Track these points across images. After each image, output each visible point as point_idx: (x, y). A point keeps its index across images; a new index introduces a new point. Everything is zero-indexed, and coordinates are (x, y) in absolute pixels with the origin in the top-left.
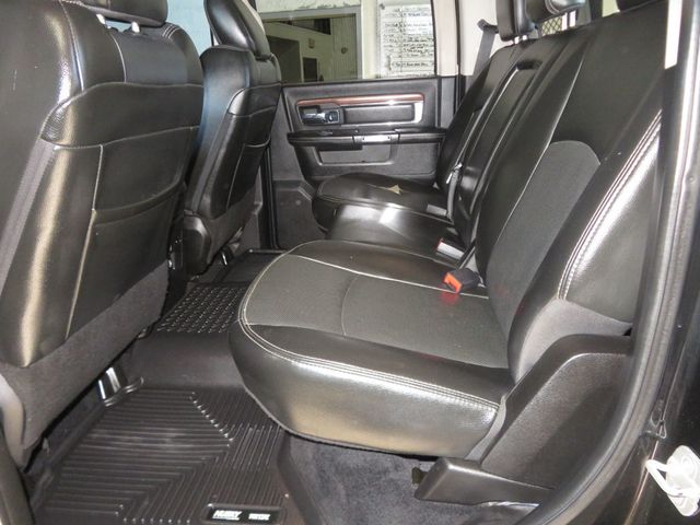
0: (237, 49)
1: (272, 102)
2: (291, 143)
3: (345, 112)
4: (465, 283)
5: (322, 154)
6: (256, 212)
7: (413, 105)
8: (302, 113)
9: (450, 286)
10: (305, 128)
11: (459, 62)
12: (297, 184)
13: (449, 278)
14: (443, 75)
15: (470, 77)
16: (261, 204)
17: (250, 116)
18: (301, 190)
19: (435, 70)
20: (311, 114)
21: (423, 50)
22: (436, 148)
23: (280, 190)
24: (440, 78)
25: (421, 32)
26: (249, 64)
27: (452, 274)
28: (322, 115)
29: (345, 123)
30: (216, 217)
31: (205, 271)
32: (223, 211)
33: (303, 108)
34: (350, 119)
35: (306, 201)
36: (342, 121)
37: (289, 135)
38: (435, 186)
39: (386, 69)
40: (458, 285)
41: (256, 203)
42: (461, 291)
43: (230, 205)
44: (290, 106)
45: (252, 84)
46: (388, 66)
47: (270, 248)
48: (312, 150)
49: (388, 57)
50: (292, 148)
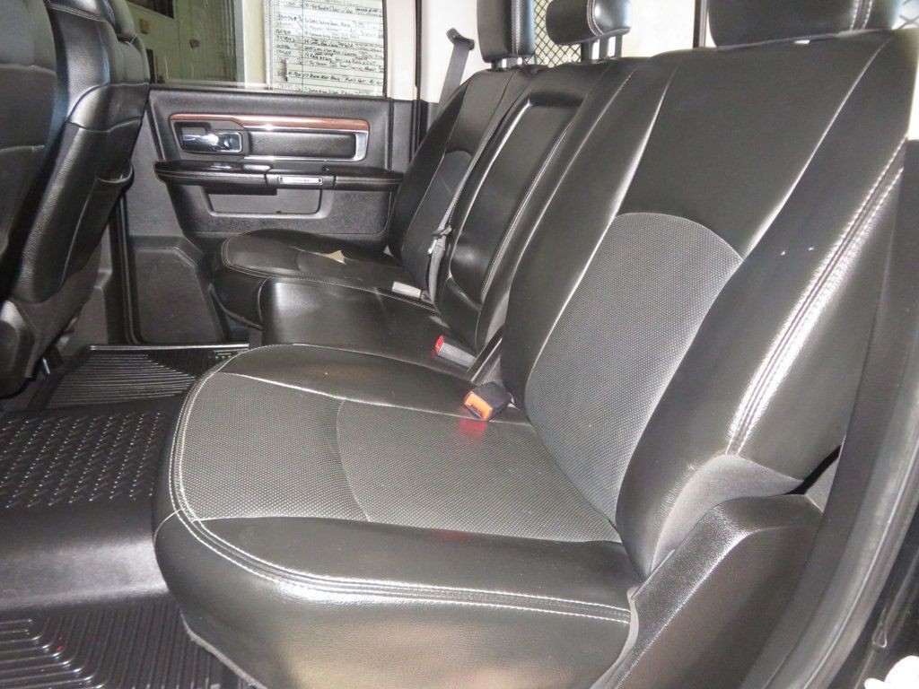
0: (79, 14)
1: (135, 112)
2: (162, 178)
3: (250, 137)
4: (497, 406)
5: (213, 197)
6: (100, 286)
7: (353, 135)
8: (180, 133)
9: (473, 411)
10: (184, 156)
11: (418, 82)
12: (171, 241)
13: (473, 399)
14: (396, 97)
15: (435, 104)
16: (109, 272)
17: (109, 131)
18: (176, 251)
19: (385, 90)
20: (193, 136)
21: (333, 58)
22: (386, 199)
23: (142, 251)
24: (392, 102)
25: (330, 34)
26: (108, 44)
27: (477, 393)
28: (212, 139)
29: (251, 152)
30: (43, 299)
31: (20, 392)
32: (54, 290)
33: (181, 126)
34: (258, 146)
35: (188, 270)
36: (247, 150)
37: (158, 166)
38: (387, 251)
39: (280, 79)
40: (486, 408)
41: (100, 271)
42: (492, 417)
43: (67, 276)
44: (160, 120)
45: (113, 79)
46: (284, 74)
47: (125, 343)
48: (195, 192)
49: (284, 62)
50: (163, 187)
